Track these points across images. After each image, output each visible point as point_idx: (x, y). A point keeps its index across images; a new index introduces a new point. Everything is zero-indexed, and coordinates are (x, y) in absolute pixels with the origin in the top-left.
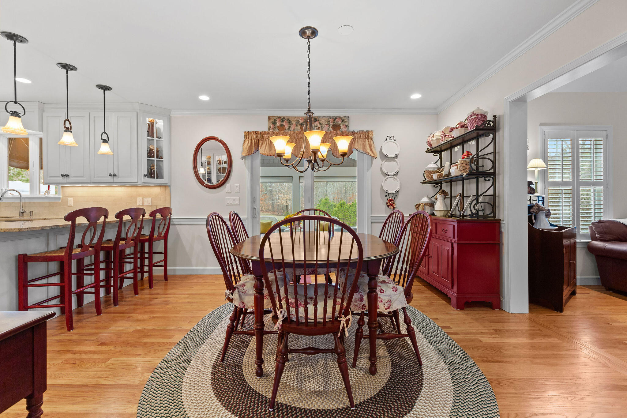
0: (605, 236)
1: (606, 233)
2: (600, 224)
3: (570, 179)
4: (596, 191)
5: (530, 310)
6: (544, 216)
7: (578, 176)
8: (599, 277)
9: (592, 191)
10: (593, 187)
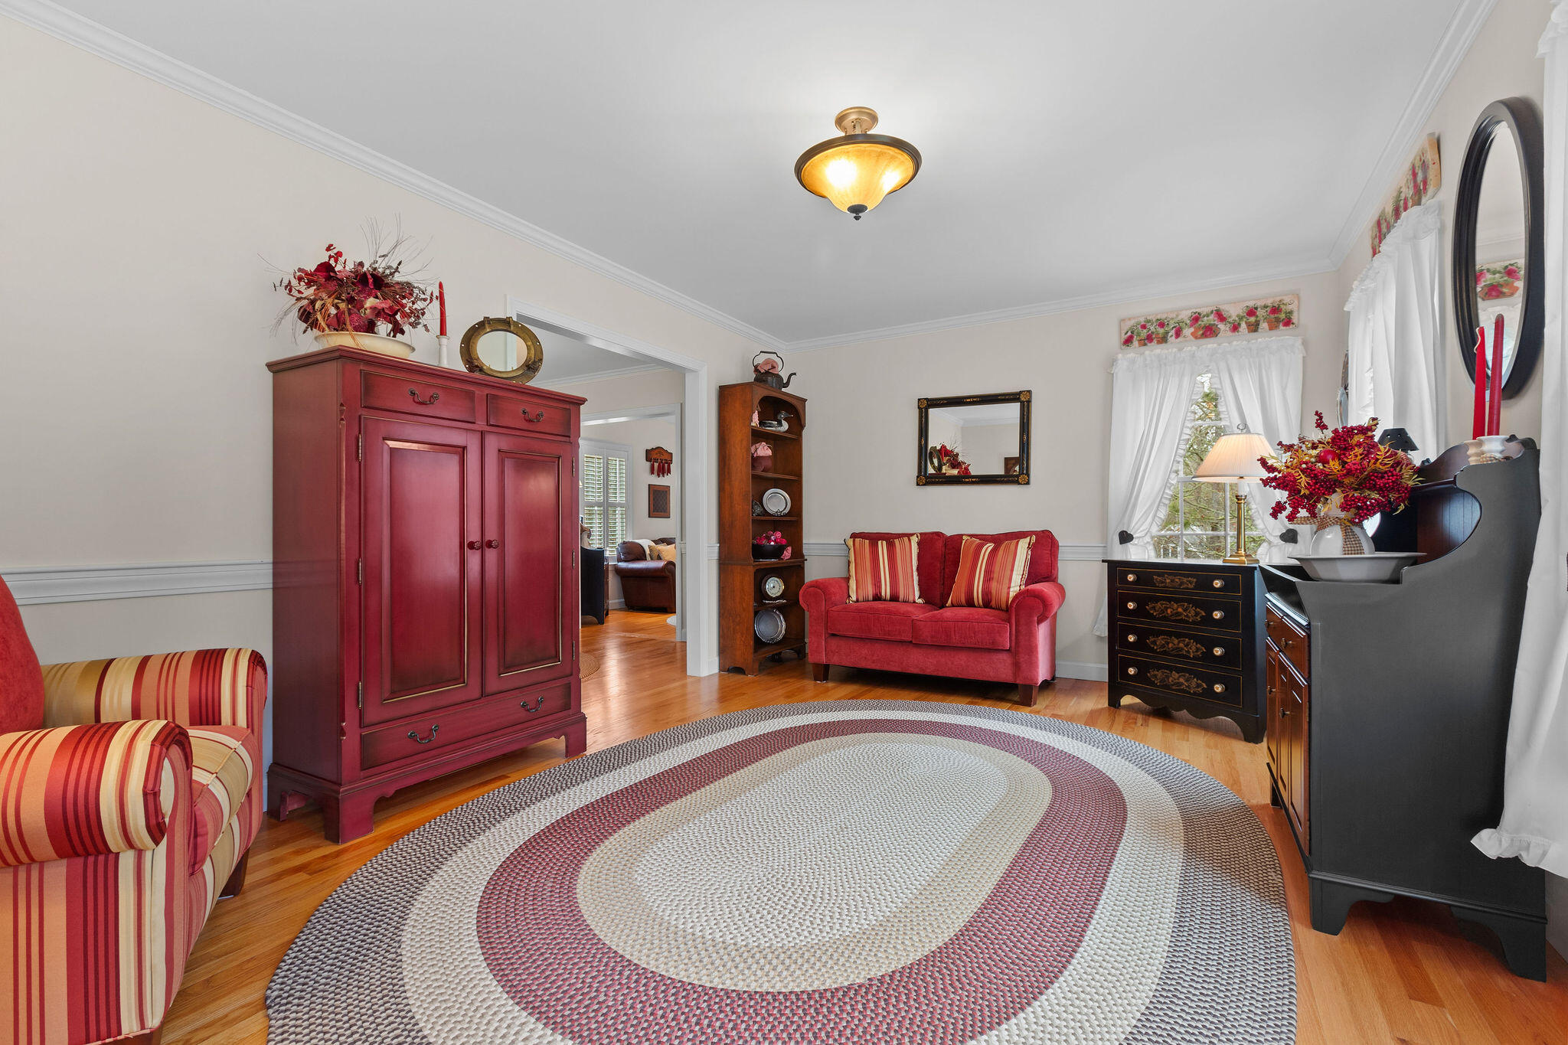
0: (628, 556)
1: (628, 554)
2: (624, 546)
3: (602, 500)
4: (620, 514)
6: (587, 537)
7: (607, 497)
8: (625, 600)
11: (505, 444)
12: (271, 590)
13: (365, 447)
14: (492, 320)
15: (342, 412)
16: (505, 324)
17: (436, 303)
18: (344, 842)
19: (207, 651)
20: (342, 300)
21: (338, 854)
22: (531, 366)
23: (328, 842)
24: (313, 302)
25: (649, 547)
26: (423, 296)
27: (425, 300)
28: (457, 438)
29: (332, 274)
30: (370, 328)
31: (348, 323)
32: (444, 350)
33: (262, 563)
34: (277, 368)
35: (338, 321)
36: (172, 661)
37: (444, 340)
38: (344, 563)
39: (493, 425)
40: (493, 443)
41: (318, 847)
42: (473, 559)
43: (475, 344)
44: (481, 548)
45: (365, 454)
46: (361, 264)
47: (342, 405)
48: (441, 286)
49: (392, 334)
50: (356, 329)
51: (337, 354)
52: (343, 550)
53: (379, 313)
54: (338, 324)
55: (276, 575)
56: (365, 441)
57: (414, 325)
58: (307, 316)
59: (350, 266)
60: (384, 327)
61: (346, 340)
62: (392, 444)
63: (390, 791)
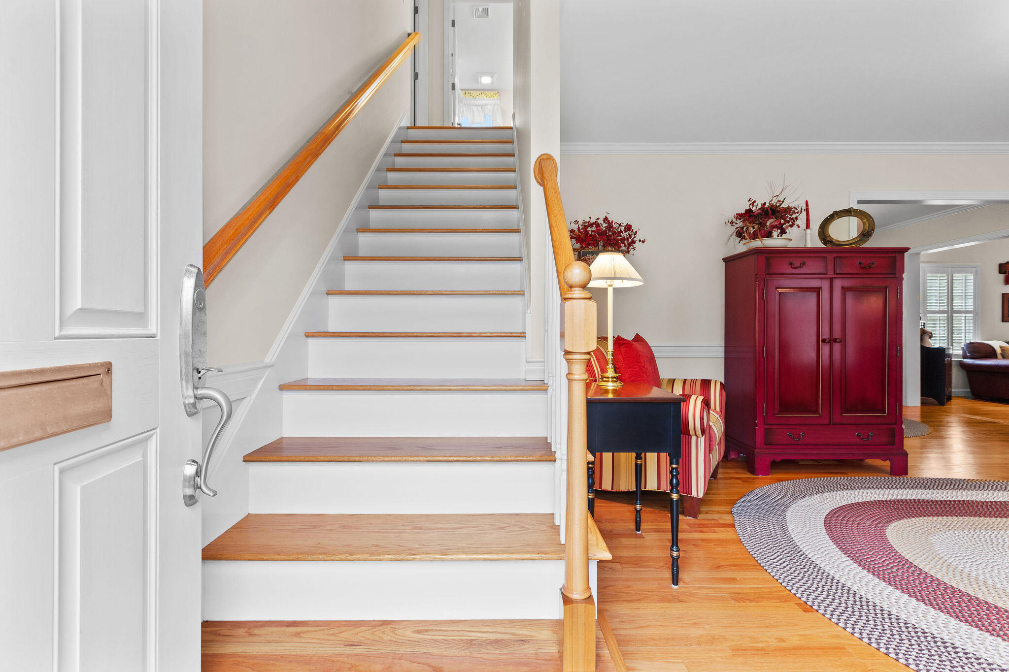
0: (975, 354)
1: (975, 352)
2: (971, 345)
3: (945, 308)
4: (967, 318)
5: (921, 405)
6: (928, 337)
7: (952, 306)
8: (969, 390)
9: (963, 318)
10: (963, 315)
11: (847, 283)
12: (724, 359)
13: (766, 294)
14: (839, 211)
15: (756, 278)
16: (848, 212)
17: (804, 213)
18: (757, 475)
19: (707, 380)
20: (756, 224)
21: (754, 479)
22: (865, 235)
23: (749, 473)
24: (742, 228)
25: (1001, 347)
26: (796, 211)
27: (798, 213)
28: (815, 283)
29: (752, 214)
30: (769, 235)
31: (759, 235)
32: (809, 237)
33: (720, 346)
34: (727, 260)
35: (755, 235)
36: (693, 382)
37: (808, 231)
38: (757, 347)
39: (838, 274)
40: (838, 284)
41: (745, 474)
42: (825, 349)
43: (828, 228)
44: (830, 342)
45: (766, 295)
46: (765, 204)
47: (757, 275)
48: (807, 203)
49: (780, 235)
50: (763, 237)
51: (755, 252)
52: (757, 341)
53: (773, 227)
54: (754, 236)
55: (726, 352)
56: (767, 291)
57: (791, 226)
58: (740, 234)
59: (760, 206)
60: (775, 233)
61: (757, 243)
62: (780, 290)
63: (778, 459)
